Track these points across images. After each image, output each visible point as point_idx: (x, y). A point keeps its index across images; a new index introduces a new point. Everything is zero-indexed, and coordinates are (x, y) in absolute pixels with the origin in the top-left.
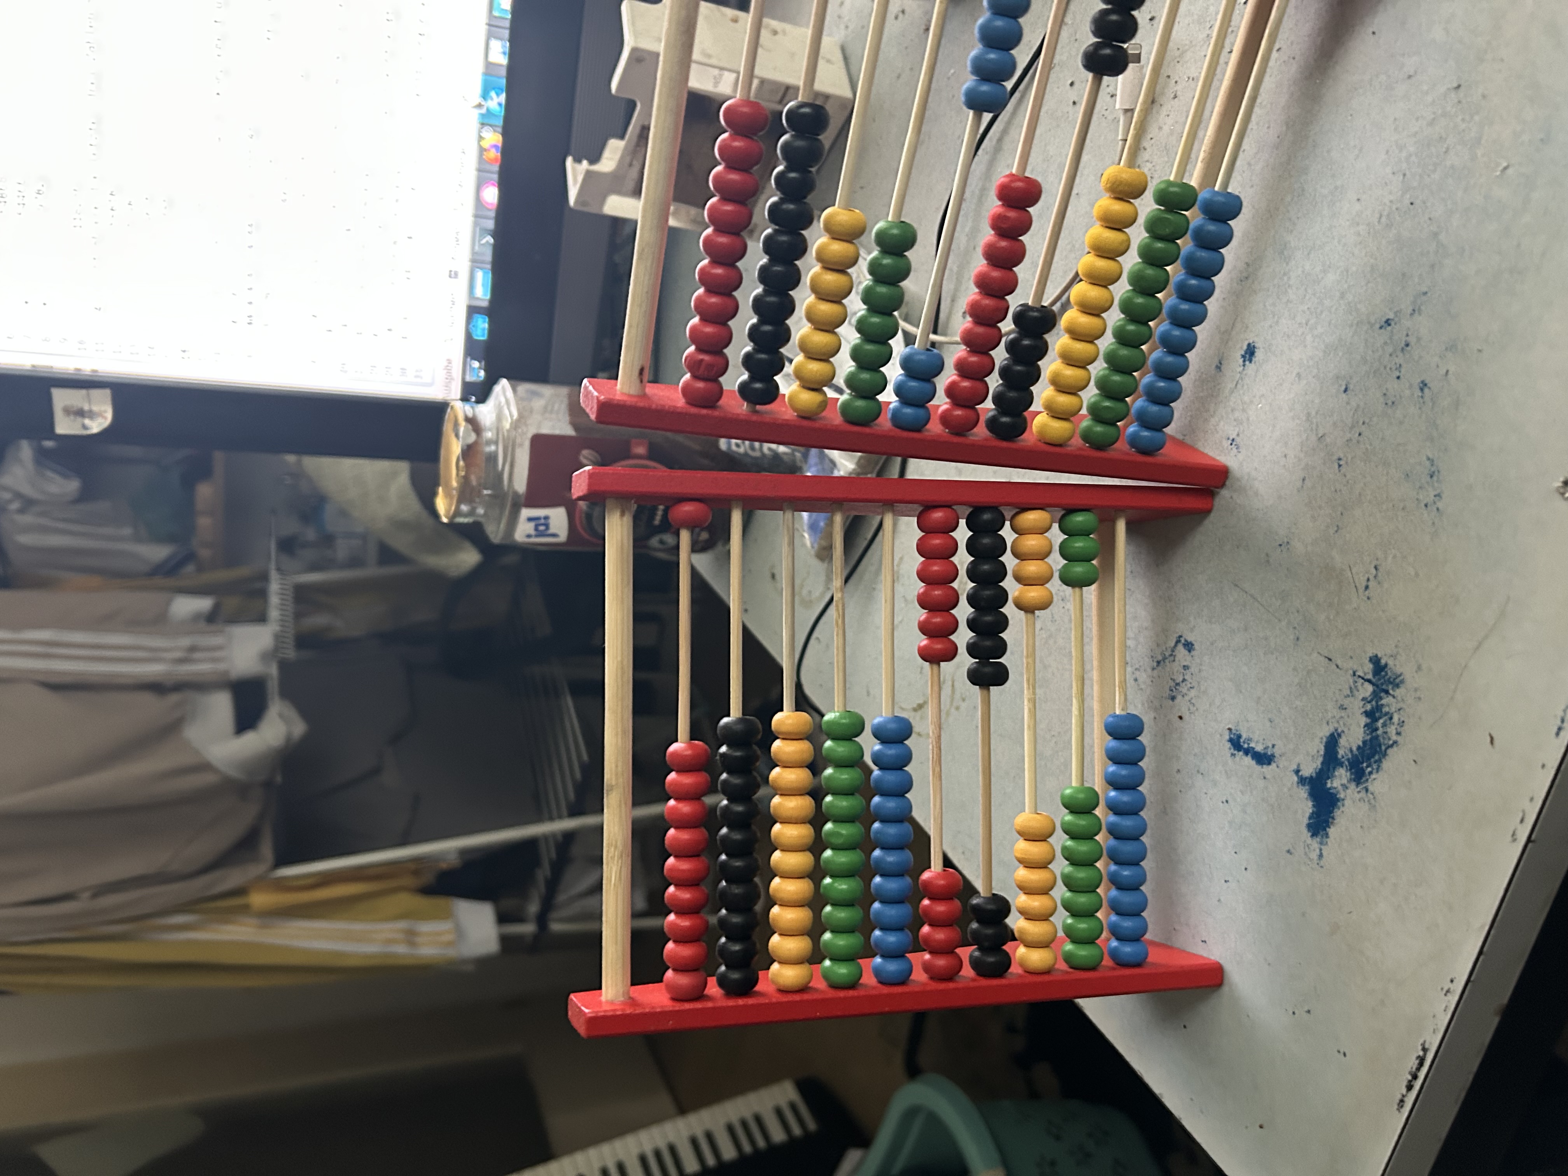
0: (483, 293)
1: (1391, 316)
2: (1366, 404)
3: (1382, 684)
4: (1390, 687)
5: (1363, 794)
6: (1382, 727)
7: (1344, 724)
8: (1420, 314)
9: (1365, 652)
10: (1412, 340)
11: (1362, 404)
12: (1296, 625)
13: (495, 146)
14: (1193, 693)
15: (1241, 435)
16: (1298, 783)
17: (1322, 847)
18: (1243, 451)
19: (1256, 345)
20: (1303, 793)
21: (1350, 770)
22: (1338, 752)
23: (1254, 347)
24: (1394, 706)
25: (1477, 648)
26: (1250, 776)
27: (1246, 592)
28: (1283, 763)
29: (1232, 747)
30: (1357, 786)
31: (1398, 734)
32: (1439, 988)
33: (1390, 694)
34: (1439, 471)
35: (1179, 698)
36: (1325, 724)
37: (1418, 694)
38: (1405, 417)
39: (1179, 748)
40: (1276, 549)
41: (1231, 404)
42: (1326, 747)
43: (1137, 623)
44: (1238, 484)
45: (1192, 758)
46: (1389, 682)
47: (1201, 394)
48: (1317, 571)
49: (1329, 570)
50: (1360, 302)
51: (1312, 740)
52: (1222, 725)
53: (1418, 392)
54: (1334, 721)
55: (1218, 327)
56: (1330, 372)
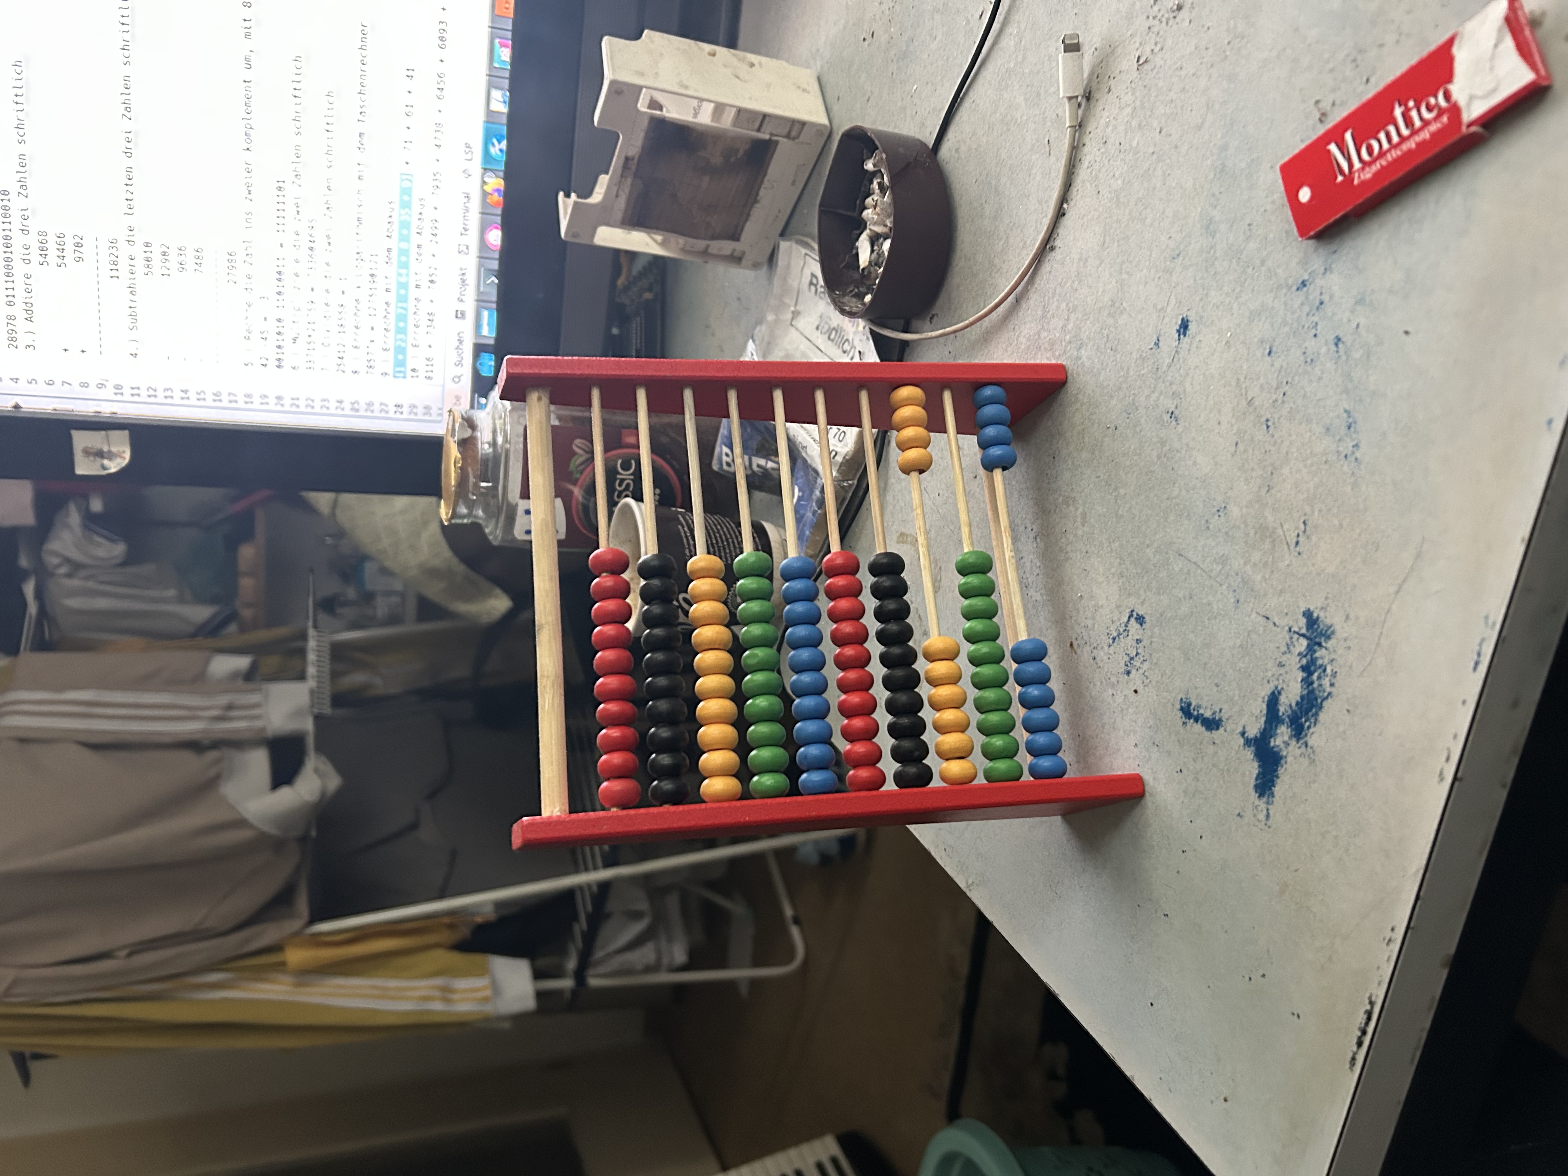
0: (489, 332)
1: (1306, 277)
2: (1288, 364)
4: (1323, 640)
5: (1303, 748)
6: (1317, 680)
7: (1284, 681)
8: (1331, 272)
9: (1298, 607)
10: (1326, 298)
11: (1285, 365)
12: (1235, 588)
13: (498, 190)
14: (1146, 666)
15: (1179, 408)
16: (1244, 745)
17: (1270, 807)
18: (1182, 424)
19: (1190, 319)
20: (1249, 754)
21: (1291, 726)
22: (1278, 710)
23: (1188, 321)
24: (1327, 657)
25: (1397, 592)
26: (1201, 743)
27: (1190, 561)
28: (1229, 726)
29: (1183, 716)
30: (1298, 740)
32: (1381, 938)
33: (1323, 646)
34: (1355, 423)
35: (1134, 672)
36: (1265, 681)
37: (1349, 643)
38: (1323, 373)
39: (1136, 722)
40: (1214, 514)
41: (1169, 378)
42: (1268, 706)
43: (1093, 603)
44: (1178, 455)
45: (1147, 730)
46: (1322, 634)
47: (1142, 372)
48: (1252, 532)
49: (1263, 530)
50: (1278, 267)
51: (1255, 700)
52: (1173, 695)
53: (1333, 348)
54: (1273, 679)
55: (1155, 305)
56: (1256, 337)
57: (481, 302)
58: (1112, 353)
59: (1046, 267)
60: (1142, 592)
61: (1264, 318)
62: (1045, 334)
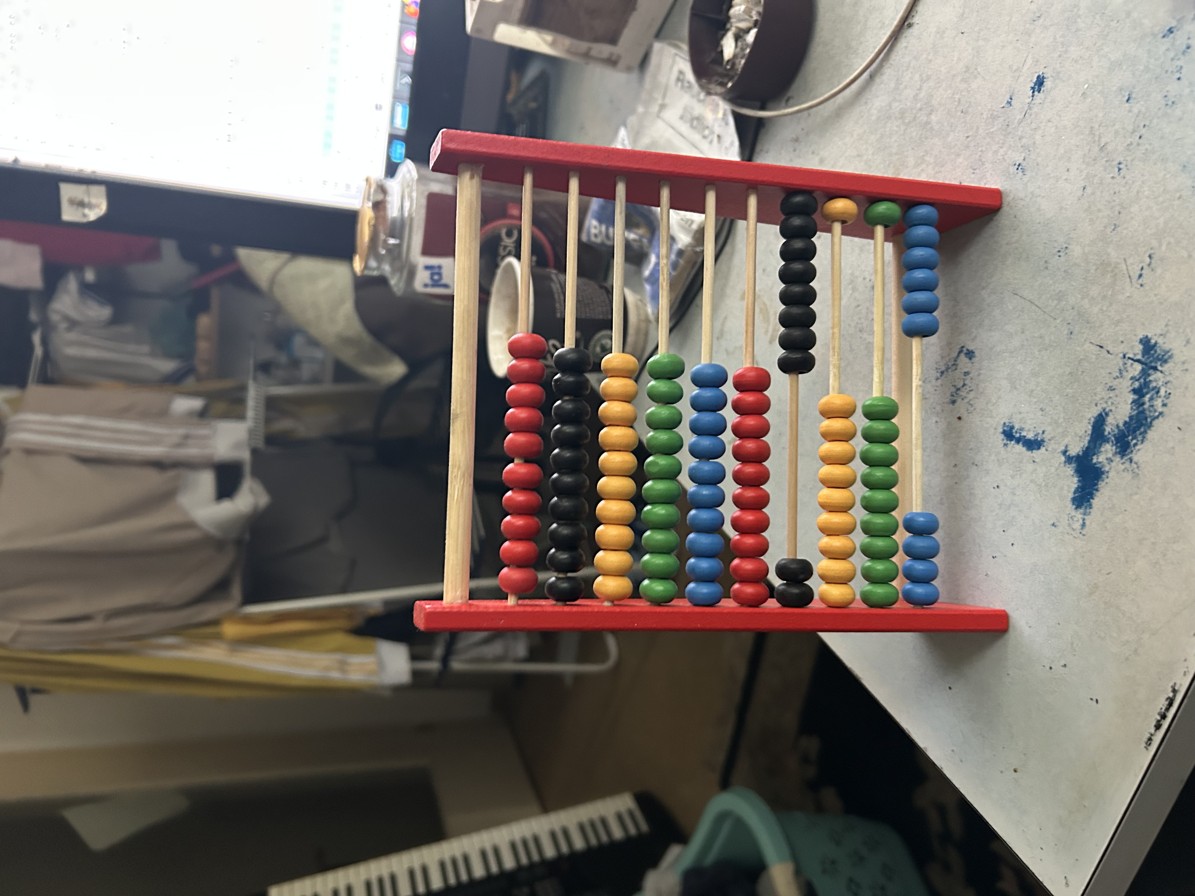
0: (401, 124)
1: (1174, 25)
2: (1147, 108)
3: (1151, 362)
4: (1159, 363)
5: (1127, 465)
6: (1149, 401)
7: (1112, 403)
9: (1136, 335)
11: (1143, 109)
12: (1070, 321)
13: (415, 3)
14: (972, 395)
15: (1026, 160)
16: (1065, 462)
17: (1086, 517)
18: (1028, 174)
19: (1045, 76)
20: (1070, 470)
21: (1116, 444)
22: (1105, 430)
23: (1043, 77)
24: (1162, 380)
26: (1021, 462)
27: (1025, 299)
28: (1051, 446)
29: (1005, 438)
30: (1122, 456)
31: (1164, 405)
33: (1158, 370)
35: (959, 400)
36: (1093, 405)
37: (1186, 366)
40: (1054, 255)
41: (1019, 133)
42: (1094, 427)
46: (1158, 359)
47: (992, 130)
48: (1093, 269)
49: (1104, 266)
50: (1145, 17)
51: (1081, 422)
52: (997, 420)
54: (1101, 402)
55: (1010, 67)
56: (1114, 86)
57: (396, 98)
59: (902, 43)
61: (1124, 67)
62: (897, 104)
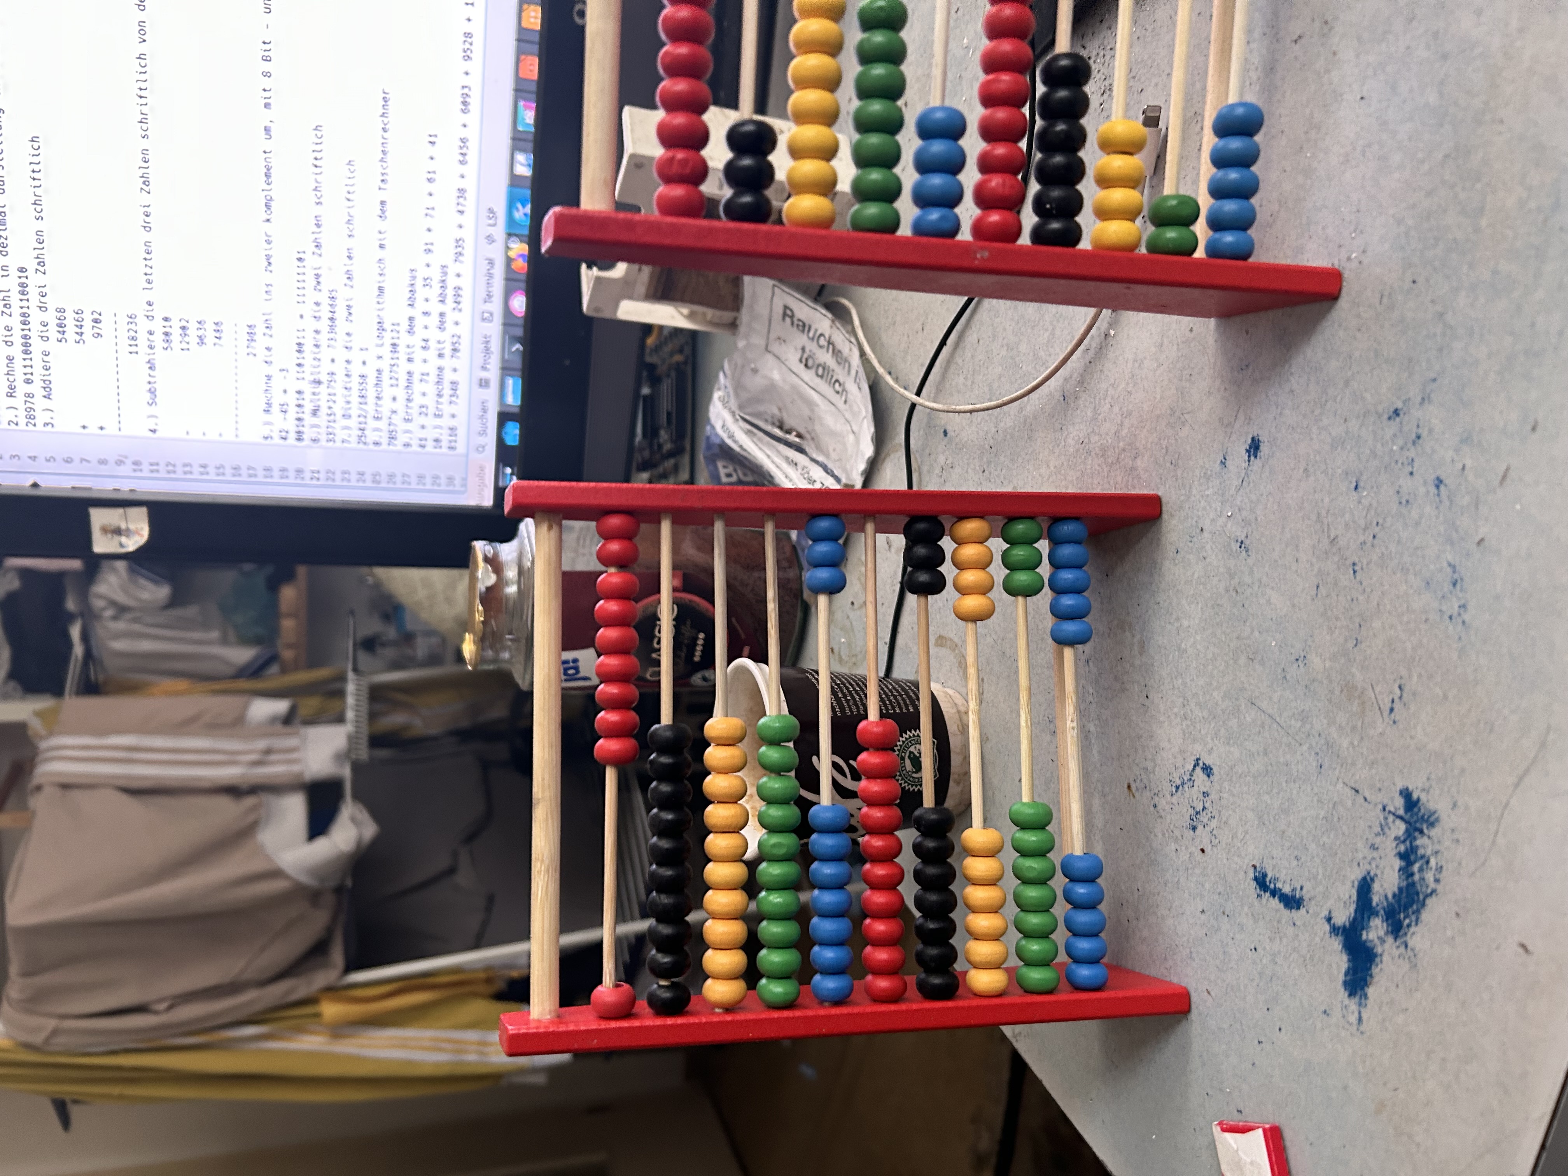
0: (513, 399)
1: (1399, 405)
2: (1378, 502)
3: (1415, 822)
4: (1425, 826)
5: (1402, 949)
6: (1419, 872)
7: (1377, 867)
8: (1429, 402)
9: (1395, 784)
10: (1424, 433)
11: (1375, 504)
12: (1318, 751)
13: (522, 256)
14: (1214, 823)
15: (1250, 537)
16: (1331, 933)
17: (1361, 1010)
18: (1253, 555)
19: (1260, 438)
20: (1336, 944)
21: (1387, 920)
22: (1371, 900)
23: (1259, 440)
24: (1430, 848)
25: (1517, 785)
26: (1279, 922)
27: (1264, 712)
28: (1312, 907)
29: (1258, 887)
30: (1396, 938)
33: (1425, 834)
34: (1462, 579)
35: (1200, 828)
36: (1355, 866)
37: (1455, 836)
38: (1421, 518)
39: (1203, 886)
40: (1292, 663)
41: (1238, 503)
42: (1358, 892)
43: (1153, 743)
44: (1249, 591)
45: (1216, 897)
46: (1423, 820)
47: (1207, 493)
48: (1337, 691)
49: (1349, 689)
50: (1366, 390)
51: (1343, 883)
52: (1246, 861)
53: (1433, 490)
54: (1365, 862)
55: (1221, 420)
56: (1339, 468)
57: (506, 370)
58: (1172, 467)
60: (1209, 739)
62: (1097, 438)
